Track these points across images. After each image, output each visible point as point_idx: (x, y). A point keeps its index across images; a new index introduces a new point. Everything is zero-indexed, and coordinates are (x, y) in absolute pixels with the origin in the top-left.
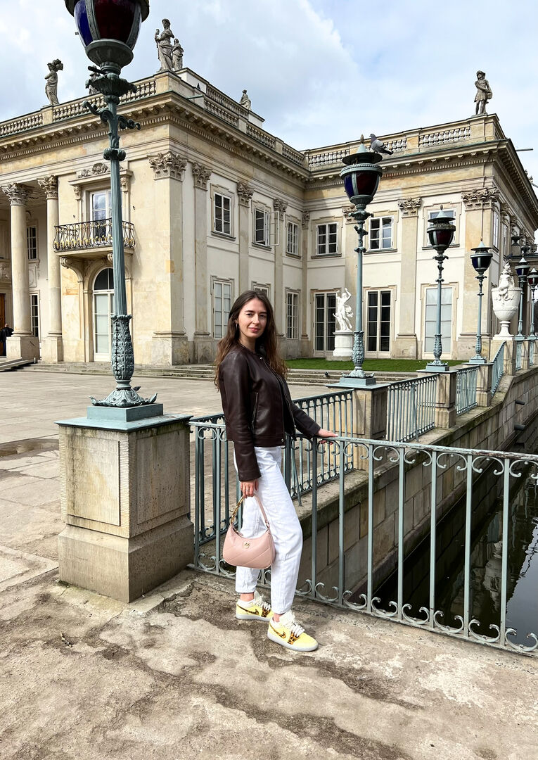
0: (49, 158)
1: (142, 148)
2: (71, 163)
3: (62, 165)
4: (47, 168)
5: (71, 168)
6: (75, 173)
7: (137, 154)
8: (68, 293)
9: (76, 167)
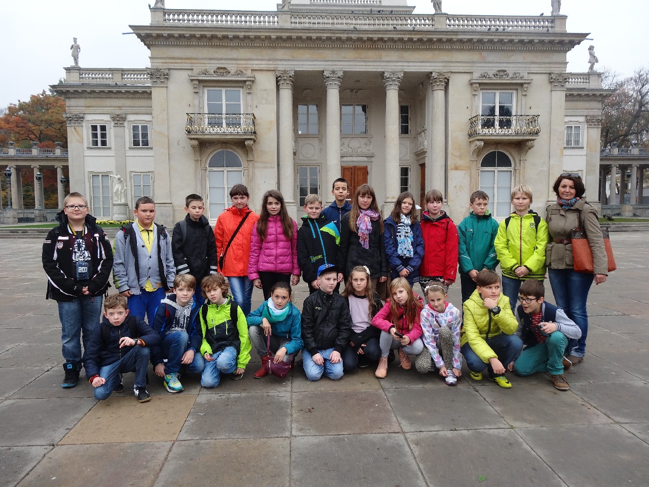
0: (444, 56)
1: (543, 66)
2: (469, 65)
3: (459, 65)
4: (442, 64)
5: (470, 68)
6: (471, 73)
7: (538, 69)
8: (456, 168)
9: (473, 68)
